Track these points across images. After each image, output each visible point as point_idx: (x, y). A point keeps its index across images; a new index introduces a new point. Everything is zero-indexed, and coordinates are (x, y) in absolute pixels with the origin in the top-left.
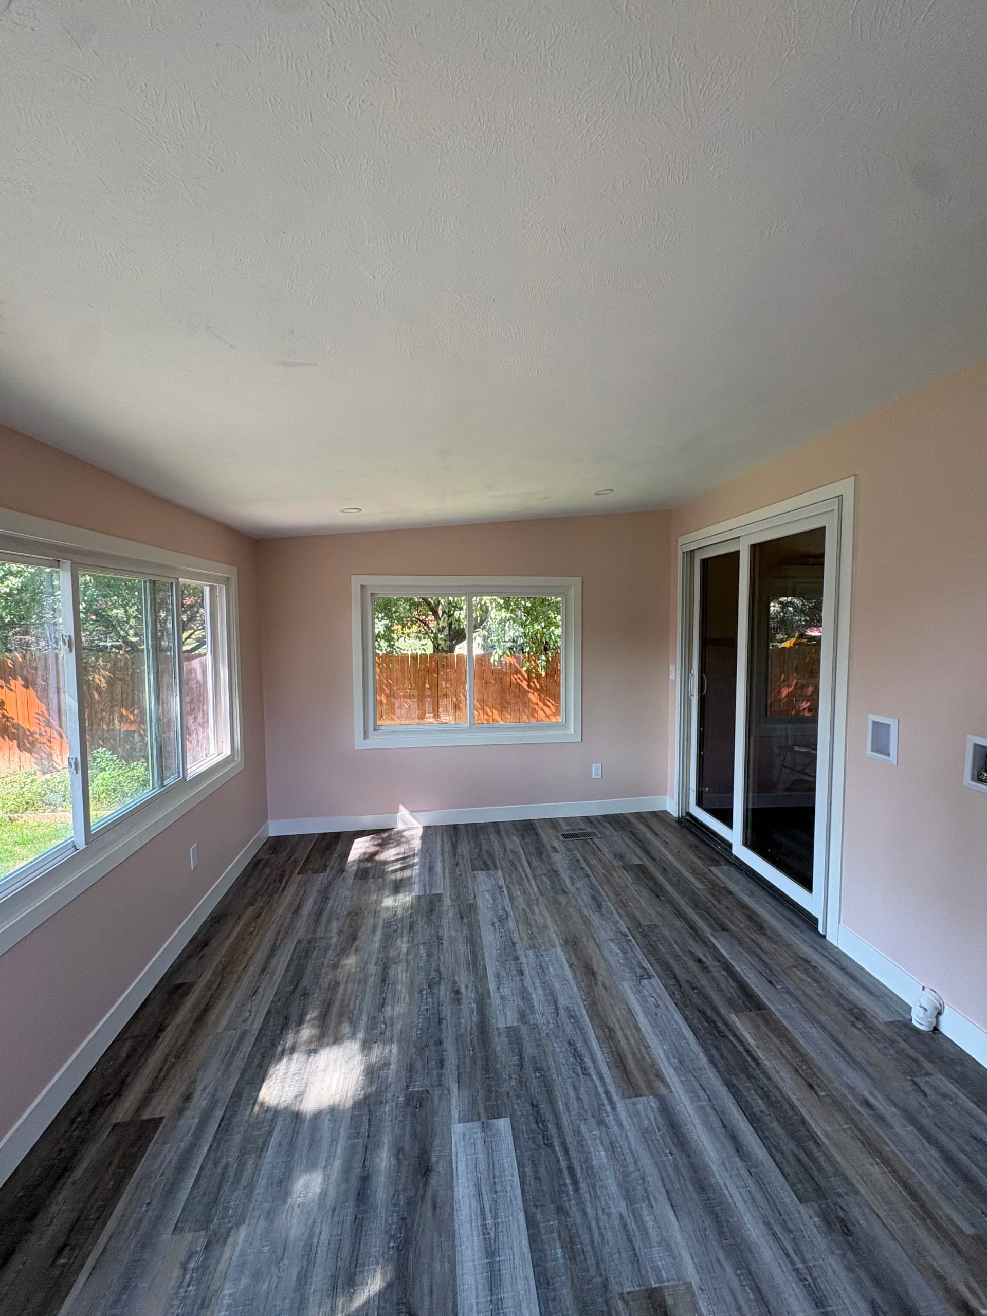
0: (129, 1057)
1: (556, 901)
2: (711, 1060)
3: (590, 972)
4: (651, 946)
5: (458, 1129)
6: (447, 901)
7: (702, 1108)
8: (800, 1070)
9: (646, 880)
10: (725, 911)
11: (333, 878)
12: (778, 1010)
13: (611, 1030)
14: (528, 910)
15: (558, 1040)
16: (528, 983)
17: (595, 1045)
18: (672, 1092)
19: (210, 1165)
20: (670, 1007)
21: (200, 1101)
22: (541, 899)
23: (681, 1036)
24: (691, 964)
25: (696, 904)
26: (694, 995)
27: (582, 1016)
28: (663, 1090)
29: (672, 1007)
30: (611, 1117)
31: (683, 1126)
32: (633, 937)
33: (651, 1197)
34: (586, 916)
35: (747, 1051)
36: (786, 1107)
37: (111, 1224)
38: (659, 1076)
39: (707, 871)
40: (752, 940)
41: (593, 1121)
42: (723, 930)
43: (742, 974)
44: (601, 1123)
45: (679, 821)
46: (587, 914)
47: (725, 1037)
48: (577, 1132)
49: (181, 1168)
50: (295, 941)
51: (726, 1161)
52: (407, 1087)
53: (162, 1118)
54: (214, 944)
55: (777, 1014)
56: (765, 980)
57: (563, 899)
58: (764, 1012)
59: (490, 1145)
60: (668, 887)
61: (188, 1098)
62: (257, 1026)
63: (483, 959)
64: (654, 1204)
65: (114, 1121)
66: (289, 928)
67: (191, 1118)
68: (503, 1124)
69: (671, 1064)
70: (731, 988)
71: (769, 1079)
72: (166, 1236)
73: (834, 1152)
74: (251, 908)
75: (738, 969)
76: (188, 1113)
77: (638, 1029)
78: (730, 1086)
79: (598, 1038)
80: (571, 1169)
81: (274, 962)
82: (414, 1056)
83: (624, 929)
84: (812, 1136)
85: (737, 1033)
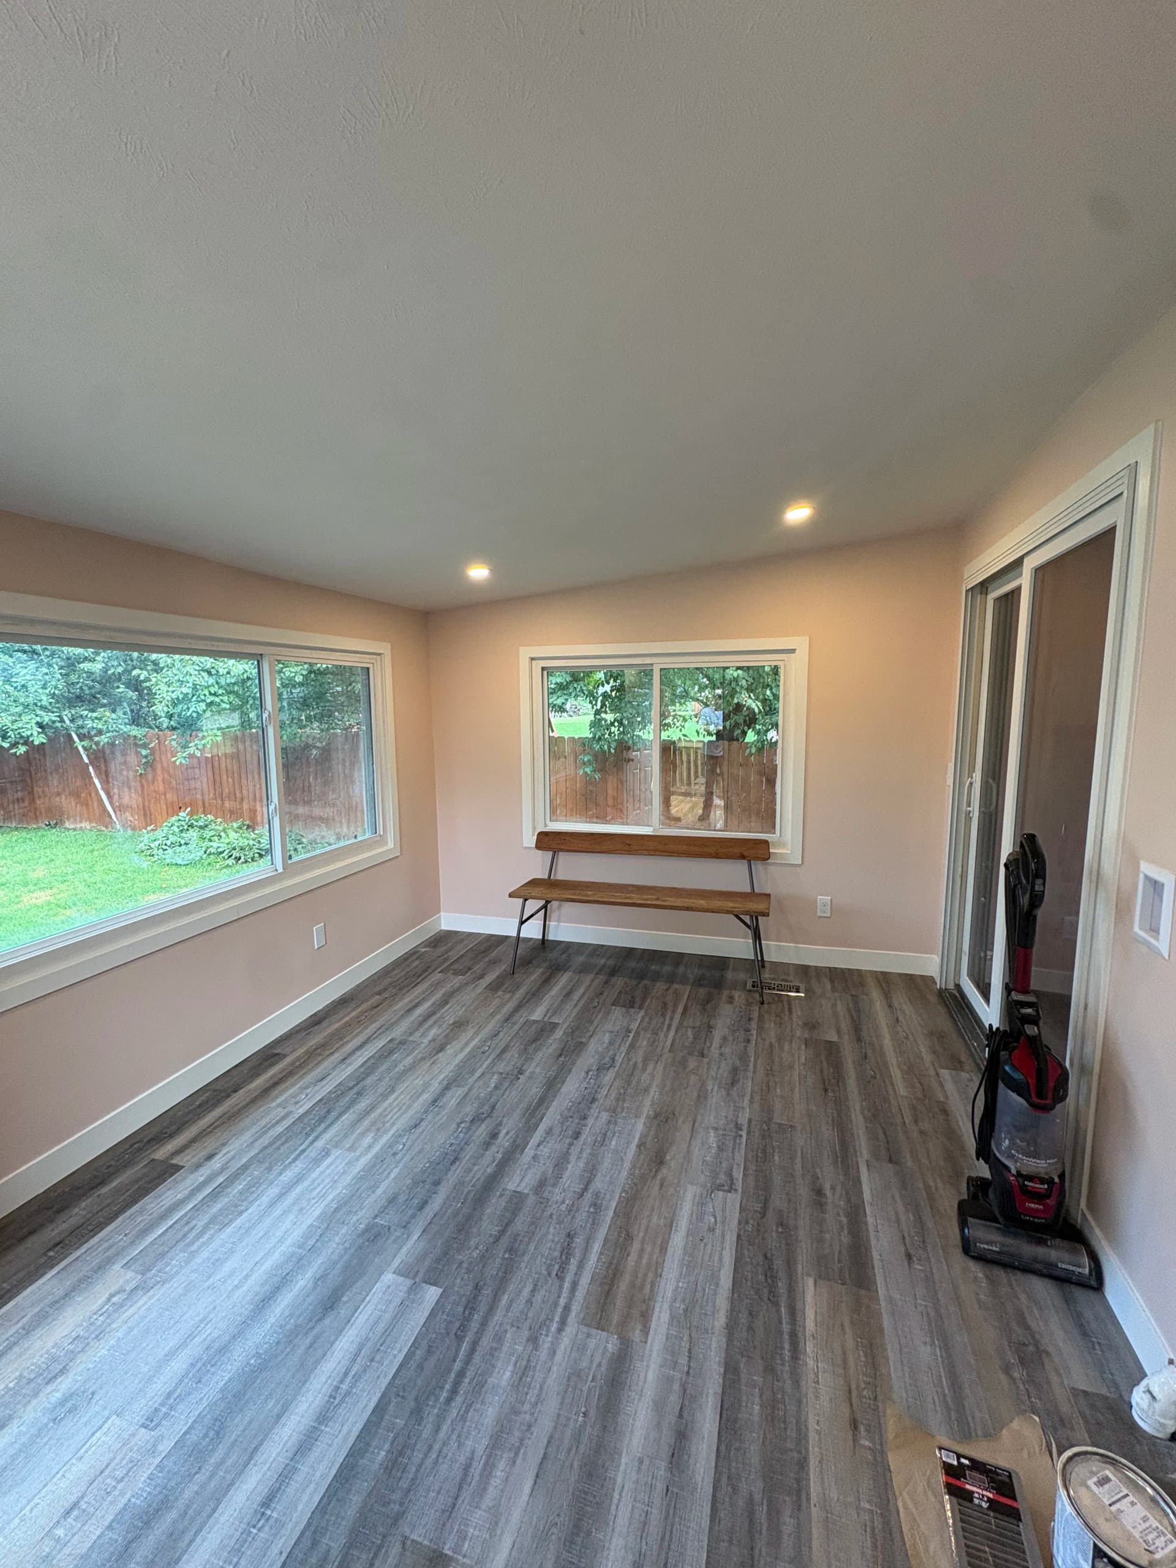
0: (200, 1106)
1: (683, 1063)
2: (731, 1327)
3: (659, 1160)
4: (764, 1151)
5: (388, 1277)
6: (559, 1034)
7: (669, 1380)
8: (854, 1394)
9: (825, 1065)
10: (915, 1135)
11: (467, 984)
12: (890, 1300)
13: (629, 1237)
14: (640, 1065)
15: (558, 1226)
16: (574, 1151)
17: (597, 1247)
18: (646, 1342)
19: (183, 1222)
20: (727, 1237)
21: (216, 1164)
22: (667, 1055)
23: (714, 1279)
24: (804, 1192)
25: (877, 1115)
26: (774, 1234)
27: (607, 1208)
28: (636, 1336)
29: (731, 1238)
30: (549, 1339)
31: (627, 1387)
32: (749, 1133)
33: (522, 1451)
34: (707, 1091)
35: (793, 1335)
36: (792, 1433)
37: (96, 1239)
38: (646, 1317)
39: (932, 1072)
40: (927, 1187)
41: (526, 1333)
42: (890, 1160)
43: (871, 1229)
44: (534, 1340)
45: (941, 994)
46: (710, 1088)
47: (776, 1304)
48: (499, 1338)
49: (163, 1217)
50: (389, 1039)
51: (646, 1462)
52: (376, 1217)
53: (184, 1167)
54: (325, 1024)
55: (883, 1304)
56: (903, 1249)
57: (692, 1063)
58: (863, 1292)
59: (403, 1310)
60: (852, 1082)
61: (210, 1157)
62: (301, 1111)
63: (547, 1108)
64: (519, 1461)
65: (153, 1156)
66: (392, 1024)
67: (200, 1176)
68: (432, 1293)
69: (671, 1307)
70: (838, 1240)
71: (797, 1384)
72: (117, 1267)
73: (817, 1532)
74: (377, 997)
75: (870, 1220)
76: (202, 1170)
77: (663, 1249)
78: (731, 1370)
79: (606, 1240)
80: (461, 1374)
81: (358, 1053)
82: (404, 1188)
83: (743, 1120)
84: (799, 1492)
85: (799, 1305)
